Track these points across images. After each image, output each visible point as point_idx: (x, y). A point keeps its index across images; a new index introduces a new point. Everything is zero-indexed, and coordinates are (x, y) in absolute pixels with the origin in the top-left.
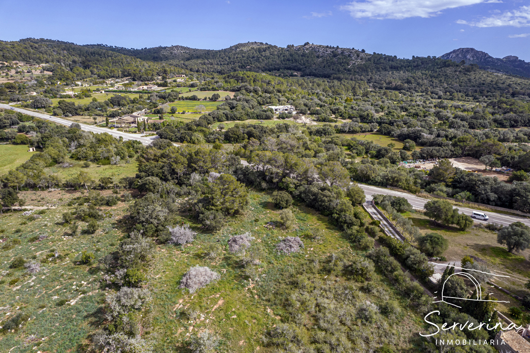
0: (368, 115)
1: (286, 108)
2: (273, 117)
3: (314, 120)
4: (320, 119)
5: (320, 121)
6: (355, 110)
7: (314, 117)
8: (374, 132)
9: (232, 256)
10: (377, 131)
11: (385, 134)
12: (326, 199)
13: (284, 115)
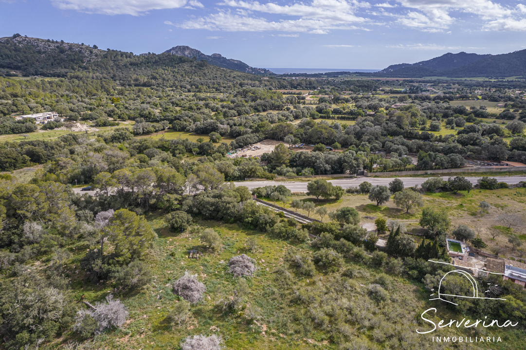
0: (149, 113)
1: (48, 116)
2: (36, 129)
3: (92, 126)
4: (100, 123)
5: (100, 126)
6: (131, 110)
7: (91, 123)
8: (166, 130)
9: (200, 307)
10: (168, 128)
11: (179, 131)
12: (230, 206)
13: (52, 124)
